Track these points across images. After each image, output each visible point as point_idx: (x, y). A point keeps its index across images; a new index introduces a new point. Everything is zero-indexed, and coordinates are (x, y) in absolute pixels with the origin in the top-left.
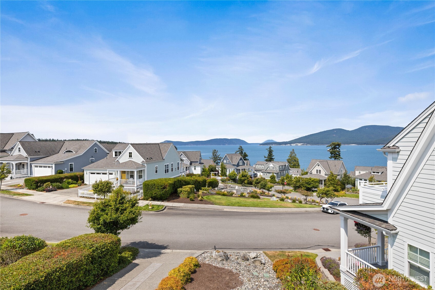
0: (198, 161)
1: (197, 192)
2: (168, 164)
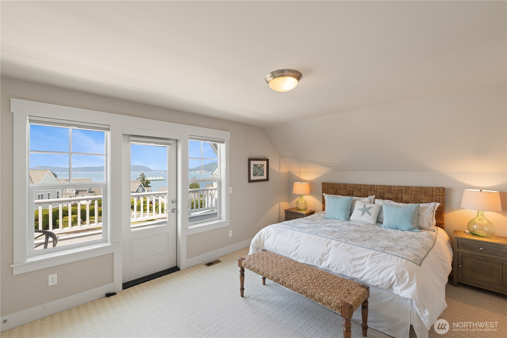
0: (88, 190)
1: (84, 222)
2: (43, 193)
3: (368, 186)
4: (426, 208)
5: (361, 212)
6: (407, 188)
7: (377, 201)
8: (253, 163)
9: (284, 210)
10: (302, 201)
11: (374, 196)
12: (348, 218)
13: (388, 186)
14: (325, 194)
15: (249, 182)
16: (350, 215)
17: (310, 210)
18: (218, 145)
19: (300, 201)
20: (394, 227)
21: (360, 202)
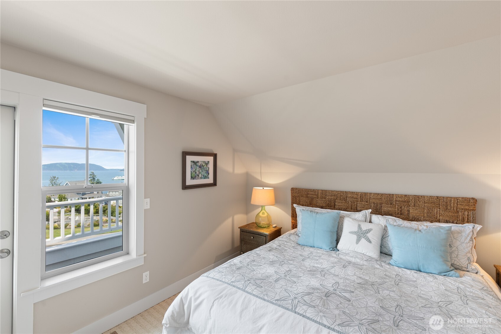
3: (357, 194)
4: (459, 232)
5: (355, 237)
6: (417, 198)
7: (375, 218)
8: (189, 159)
9: (239, 228)
10: (265, 214)
11: (370, 210)
12: (335, 246)
13: (387, 194)
14: (296, 205)
15: (182, 189)
16: (337, 241)
17: (275, 227)
18: (126, 125)
19: (261, 214)
20: (415, 267)
21: (351, 220)
